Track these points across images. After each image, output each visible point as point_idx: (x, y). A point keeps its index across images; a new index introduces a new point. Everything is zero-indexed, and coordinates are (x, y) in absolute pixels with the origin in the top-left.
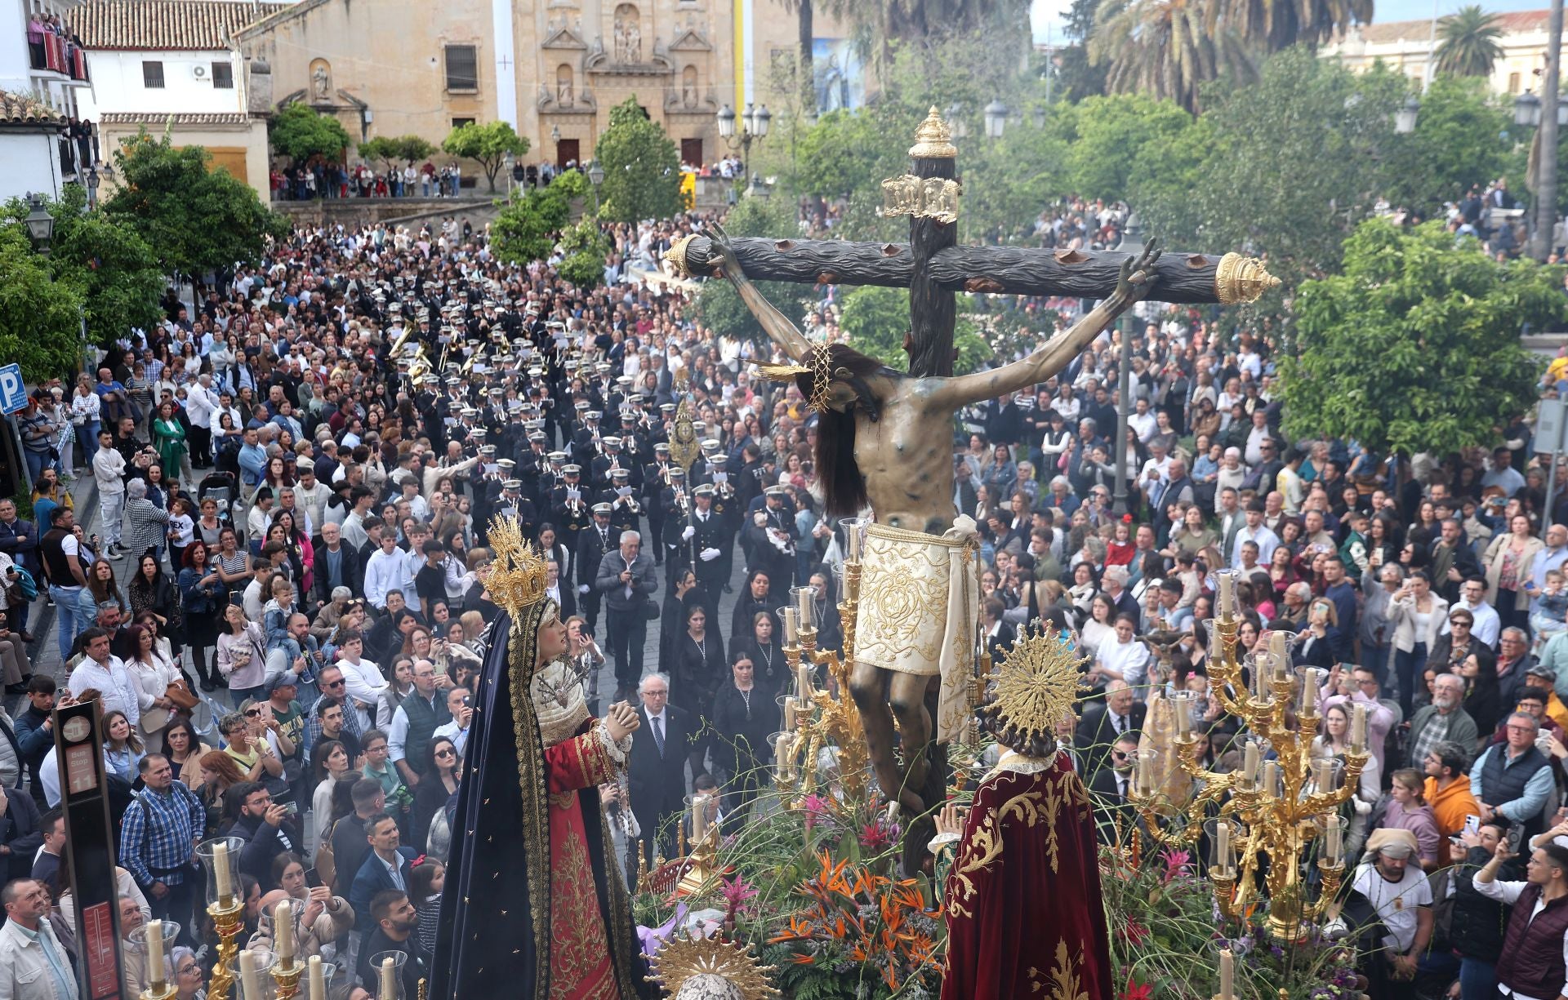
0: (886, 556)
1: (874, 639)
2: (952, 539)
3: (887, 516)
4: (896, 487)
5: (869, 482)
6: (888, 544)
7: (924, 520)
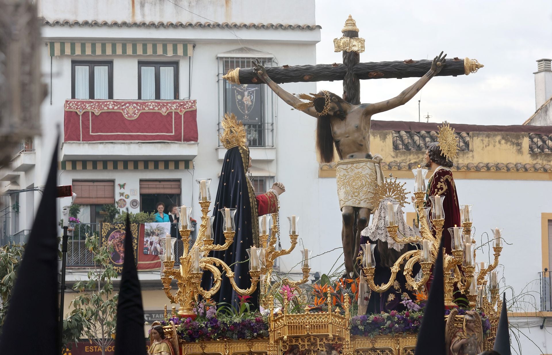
0: (349, 170)
2: (375, 160)
3: (348, 156)
4: (354, 142)
5: (341, 143)
6: (349, 166)
7: (364, 154)
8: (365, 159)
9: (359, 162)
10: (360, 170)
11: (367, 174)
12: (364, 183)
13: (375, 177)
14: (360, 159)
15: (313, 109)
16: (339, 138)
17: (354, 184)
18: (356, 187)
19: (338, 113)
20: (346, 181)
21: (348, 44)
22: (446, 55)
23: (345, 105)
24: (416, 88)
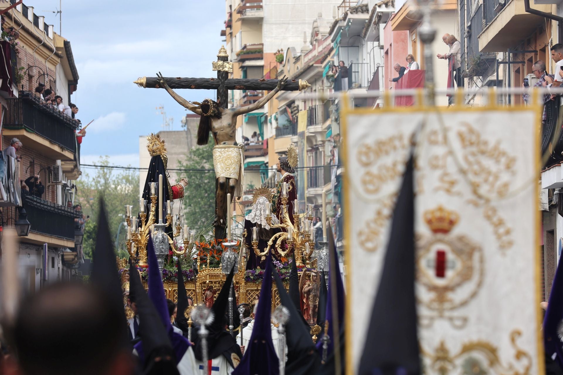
0: (222, 152)
1: (224, 171)
2: (240, 147)
3: (222, 143)
4: (227, 134)
5: (218, 134)
6: (223, 150)
7: (233, 142)
8: (233, 146)
9: (229, 147)
10: (230, 153)
11: (235, 156)
12: (233, 162)
13: (240, 158)
14: (230, 146)
15: (200, 110)
16: (216, 131)
17: (226, 162)
18: (228, 164)
19: (217, 114)
20: (220, 160)
21: (223, 66)
22: (288, 78)
23: (221, 109)
24: (267, 99)
